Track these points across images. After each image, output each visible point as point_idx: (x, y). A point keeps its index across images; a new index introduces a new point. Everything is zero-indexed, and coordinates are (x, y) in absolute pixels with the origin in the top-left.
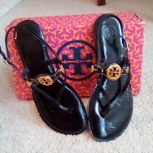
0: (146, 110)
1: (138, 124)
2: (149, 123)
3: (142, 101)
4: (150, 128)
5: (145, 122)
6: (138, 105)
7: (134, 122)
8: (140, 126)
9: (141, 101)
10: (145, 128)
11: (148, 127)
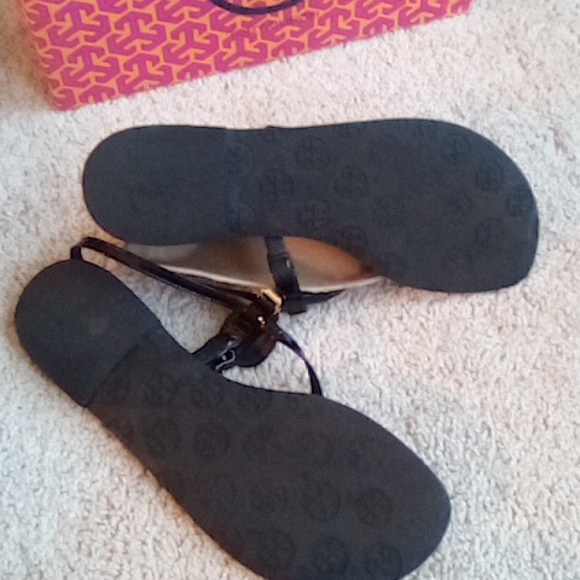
0: (494, 66)
1: (478, 118)
2: (510, 109)
3: (473, 33)
4: (517, 127)
5: (497, 110)
6: (463, 49)
7: (464, 113)
8: (486, 124)
9: (469, 32)
10: (504, 131)
11: (512, 126)
